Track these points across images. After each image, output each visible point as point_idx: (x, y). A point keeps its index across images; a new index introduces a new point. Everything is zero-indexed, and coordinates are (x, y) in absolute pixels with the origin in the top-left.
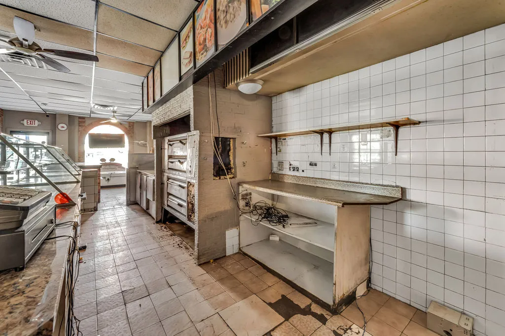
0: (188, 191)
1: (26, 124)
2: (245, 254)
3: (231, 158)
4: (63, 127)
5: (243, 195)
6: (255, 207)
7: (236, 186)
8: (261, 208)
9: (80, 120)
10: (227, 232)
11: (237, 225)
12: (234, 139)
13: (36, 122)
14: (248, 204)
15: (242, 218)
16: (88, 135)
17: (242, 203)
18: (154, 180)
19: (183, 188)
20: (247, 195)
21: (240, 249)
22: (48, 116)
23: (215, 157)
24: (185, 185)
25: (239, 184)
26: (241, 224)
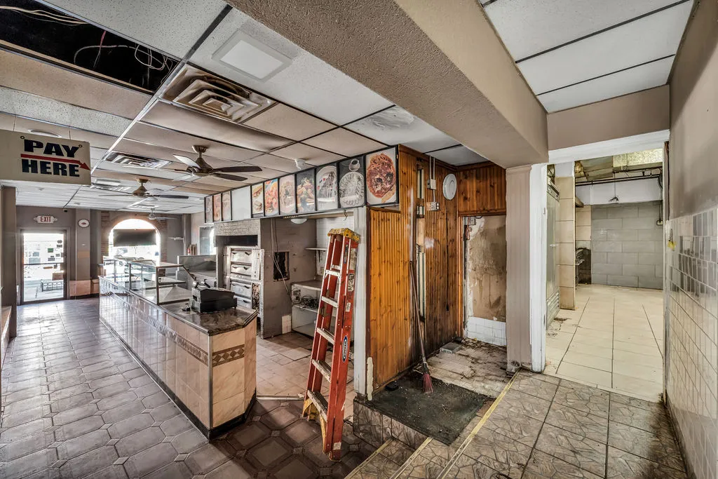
0: (253, 290)
1: (39, 222)
2: (296, 332)
3: (286, 265)
4: (84, 224)
5: (294, 292)
6: (303, 299)
7: (289, 286)
8: (307, 300)
9: (104, 214)
10: (283, 317)
11: (290, 313)
12: (288, 253)
13: (52, 218)
14: (297, 298)
15: (293, 308)
16: (112, 230)
17: (294, 297)
18: (215, 282)
19: (248, 288)
20: (297, 291)
21: (292, 329)
22: (66, 211)
23: (275, 267)
24: (250, 286)
25: (291, 284)
26: (293, 312)
